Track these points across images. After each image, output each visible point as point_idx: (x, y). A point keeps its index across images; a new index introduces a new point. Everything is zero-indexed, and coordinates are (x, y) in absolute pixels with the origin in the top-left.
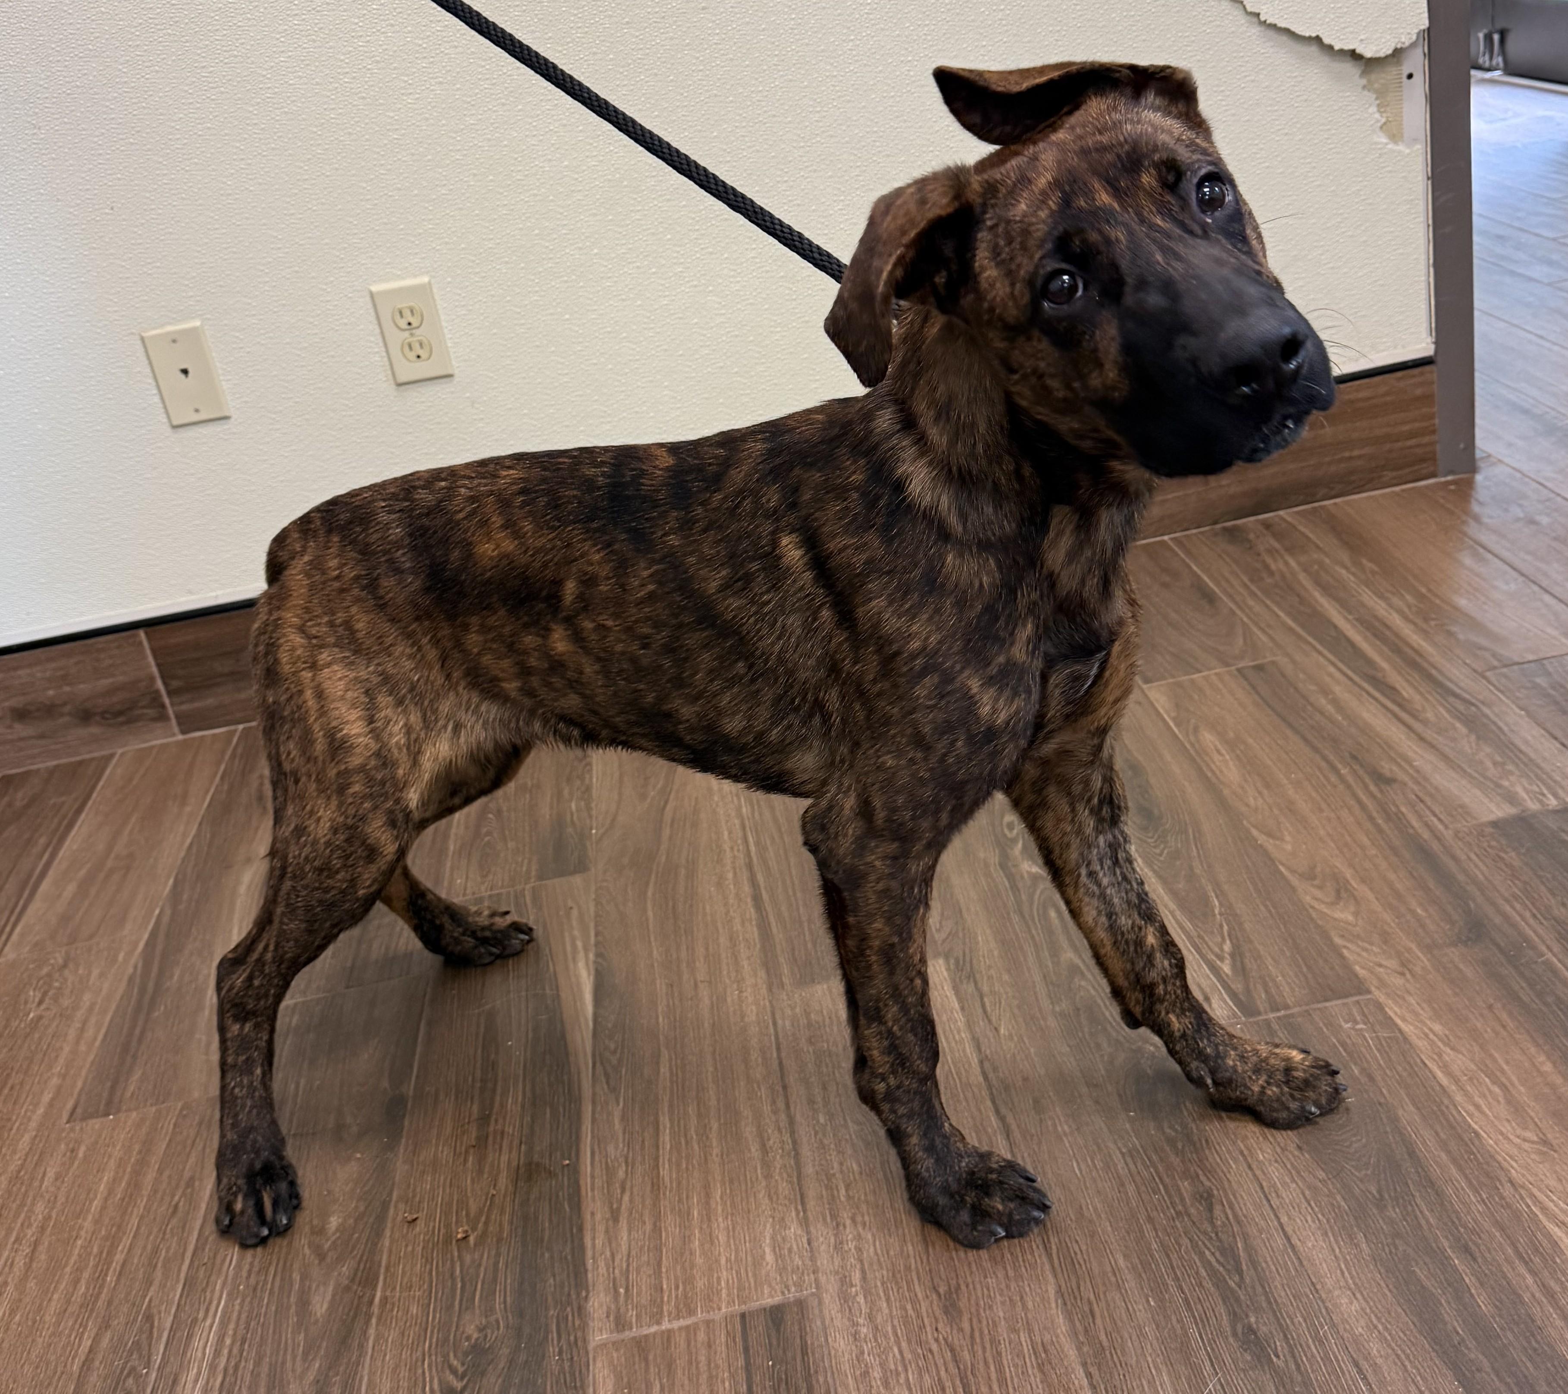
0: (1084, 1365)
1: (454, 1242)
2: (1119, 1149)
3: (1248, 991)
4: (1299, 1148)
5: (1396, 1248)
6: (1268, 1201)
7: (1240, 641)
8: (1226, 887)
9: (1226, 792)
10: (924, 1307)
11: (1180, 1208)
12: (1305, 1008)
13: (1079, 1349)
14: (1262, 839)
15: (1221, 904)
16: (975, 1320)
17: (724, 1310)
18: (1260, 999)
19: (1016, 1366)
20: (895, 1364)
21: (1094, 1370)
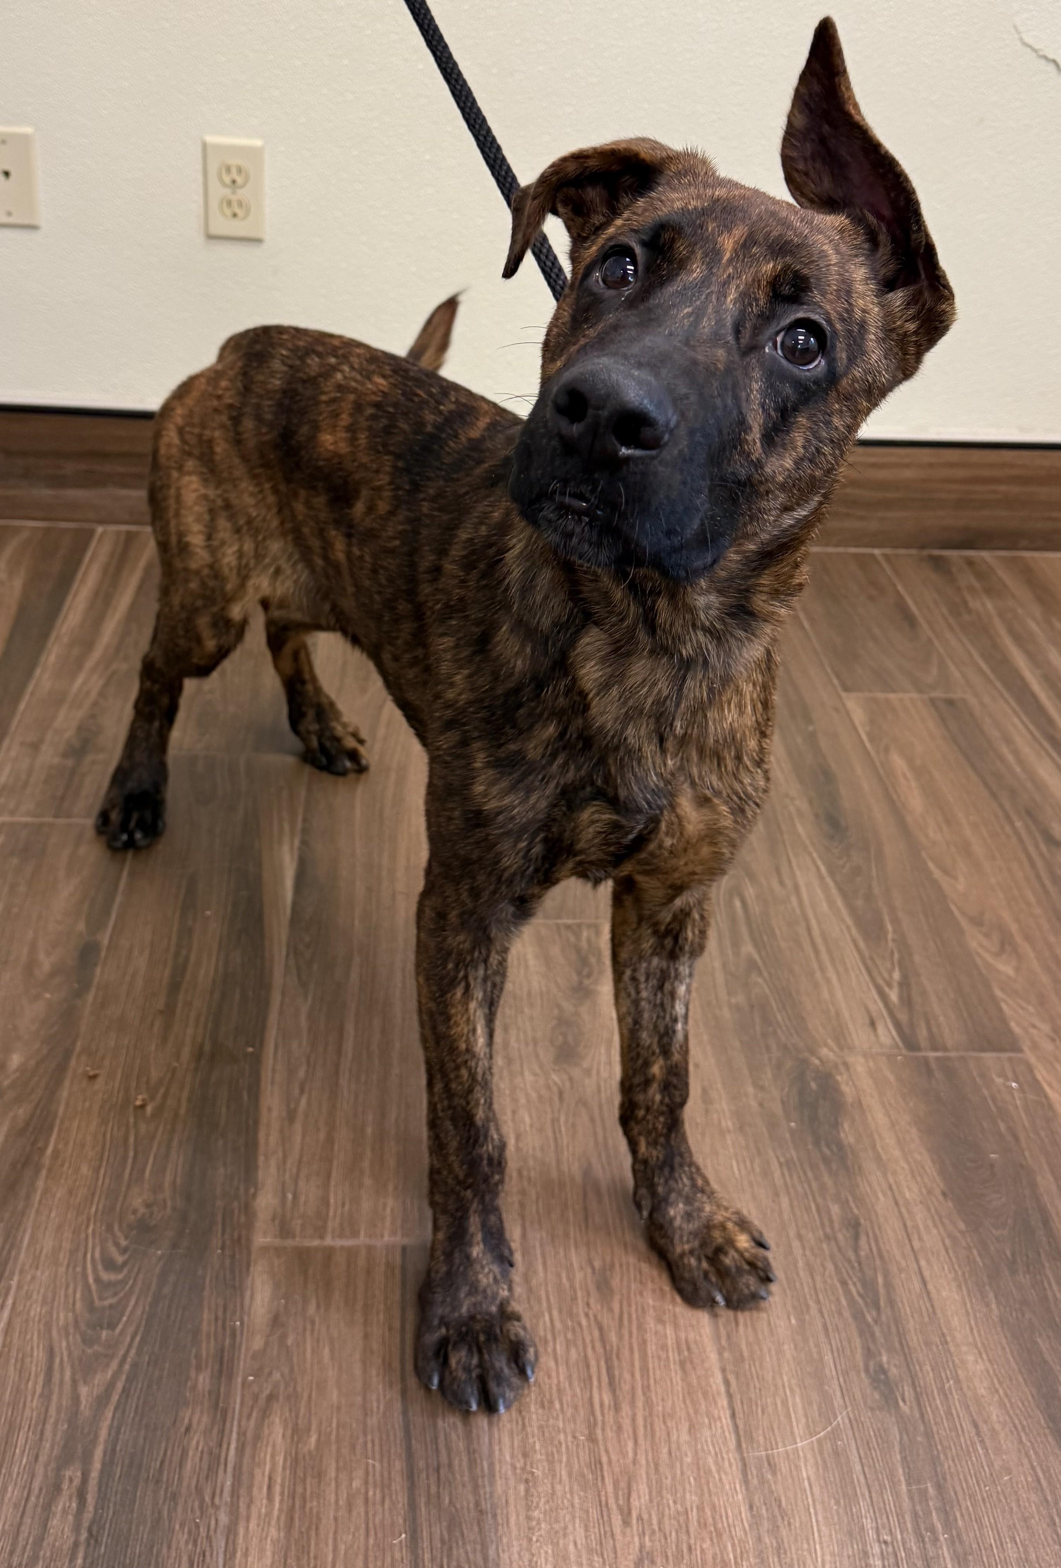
0: (723, 1370)
1: (131, 1108)
2: (777, 1158)
3: (912, 1025)
4: (944, 1194)
5: (1023, 1315)
6: (910, 1241)
7: (934, 671)
8: (900, 914)
9: (909, 819)
10: (579, 1276)
11: (828, 1230)
12: (962, 1053)
13: (720, 1354)
14: (937, 874)
15: (895, 931)
16: (625, 1303)
17: (386, 1238)
18: (922, 1033)
19: (659, 1358)
20: (545, 1331)
21: (732, 1378)
